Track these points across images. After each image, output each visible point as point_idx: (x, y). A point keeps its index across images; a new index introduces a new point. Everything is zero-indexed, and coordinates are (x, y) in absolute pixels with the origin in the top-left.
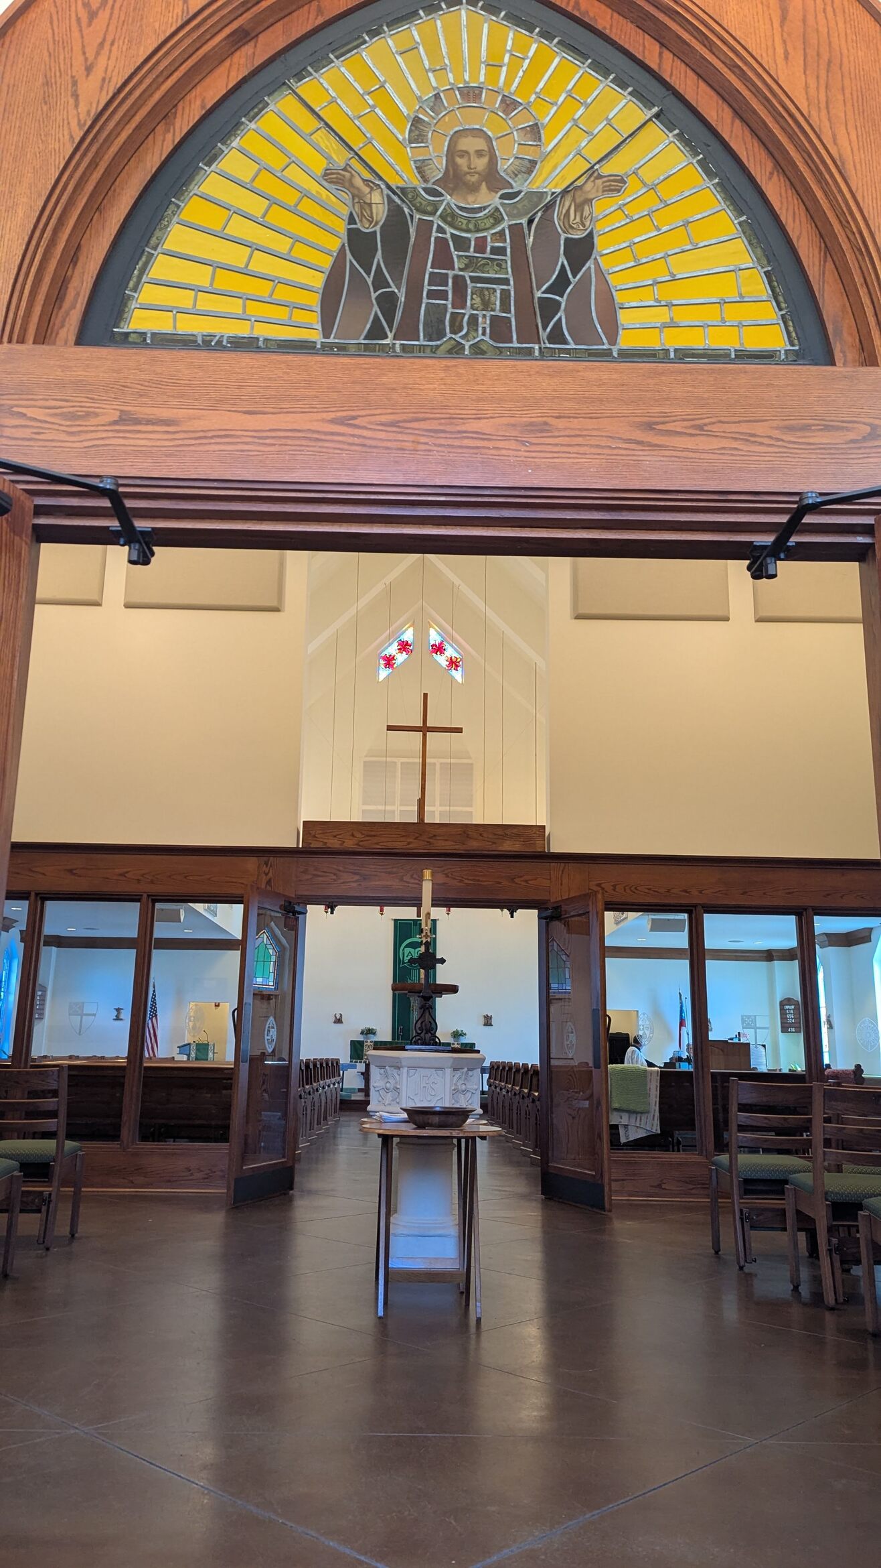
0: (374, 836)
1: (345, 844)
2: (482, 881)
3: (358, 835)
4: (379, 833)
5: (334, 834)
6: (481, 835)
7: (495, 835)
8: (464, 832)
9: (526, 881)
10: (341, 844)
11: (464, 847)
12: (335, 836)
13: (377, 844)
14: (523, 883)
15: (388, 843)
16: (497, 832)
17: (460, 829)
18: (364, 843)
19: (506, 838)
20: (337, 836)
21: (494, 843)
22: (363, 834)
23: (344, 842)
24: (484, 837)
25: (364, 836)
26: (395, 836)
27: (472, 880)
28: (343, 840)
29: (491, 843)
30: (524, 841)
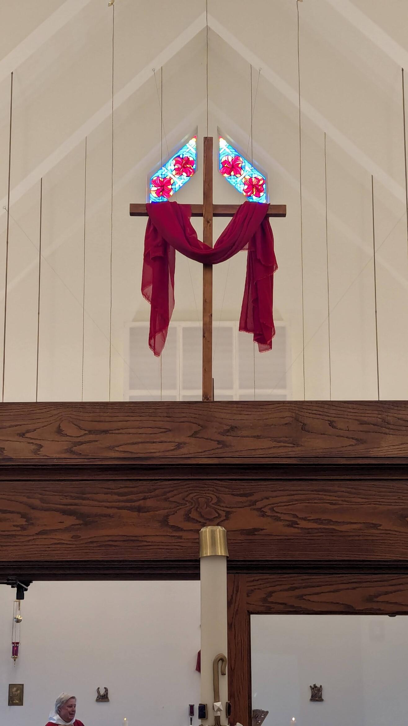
0: (106, 432)
1: (43, 451)
3: (71, 430)
6: (331, 424)
7: (362, 423)
8: (297, 420)
10: (36, 452)
11: (297, 451)
12: (22, 435)
13: (111, 448)
15: (135, 447)
16: (366, 419)
17: (288, 414)
18: (83, 447)
19: (387, 431)
20: (27, 435)
21: (360, 441)
22: (80, 428)
23: (41, 446)
24: (341, 429)
25: (83, 432)
26: (150, 431)
27: (316, 521)
28: (38, 442)
29: (353, 442)
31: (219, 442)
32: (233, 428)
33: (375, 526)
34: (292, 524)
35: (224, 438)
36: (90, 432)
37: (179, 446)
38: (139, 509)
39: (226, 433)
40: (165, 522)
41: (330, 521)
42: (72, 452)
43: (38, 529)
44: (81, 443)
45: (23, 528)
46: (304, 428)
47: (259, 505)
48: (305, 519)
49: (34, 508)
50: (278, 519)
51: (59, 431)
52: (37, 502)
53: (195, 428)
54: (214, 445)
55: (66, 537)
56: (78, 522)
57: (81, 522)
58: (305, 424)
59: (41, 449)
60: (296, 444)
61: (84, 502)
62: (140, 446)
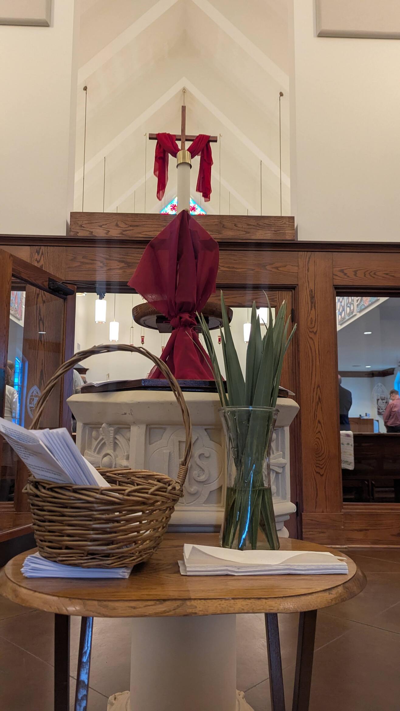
0: (137, 226)
1: (110, 233)
2: (236, 268)
3: (122, 225)
4: (140, 223)
5: (101, 224)
6: (235, 225)
7: (248, 225)
8: (220, 223)
9: (277, 268)
10: (107, 234)
11: (220, 236)
12: (101, 226)
13: (140, 233)
14: (274, 270)
15: (150, 233)
16: (250, 223)
17: (216, 220)
18: (128, 232)
19: (259, 228)
20: (103, 226)
21: (248, 233)
22: (126, 224)
23: (109, 231)
24: (239, 227)
25: (128, 226)
26: (156, 226)
27: (227, 267)
28: (108, 230)
29: (245, 233)
30: (275, 231)
33: (252, 270)
36: (131, 226)
41: (234, 268)
42: (123, 234)
43: (108, 268)
44: (126, 231)
45: (101, 267)
48: (223, 266)
51: (117, 225)
52: (107, 256)
55: (120, 271)
56: (125, 265)
57: (127, 265)
58: (224, 225)
59: (109, 233)
60: (220, 233)
61: (128, 257)
62: (152, 232)
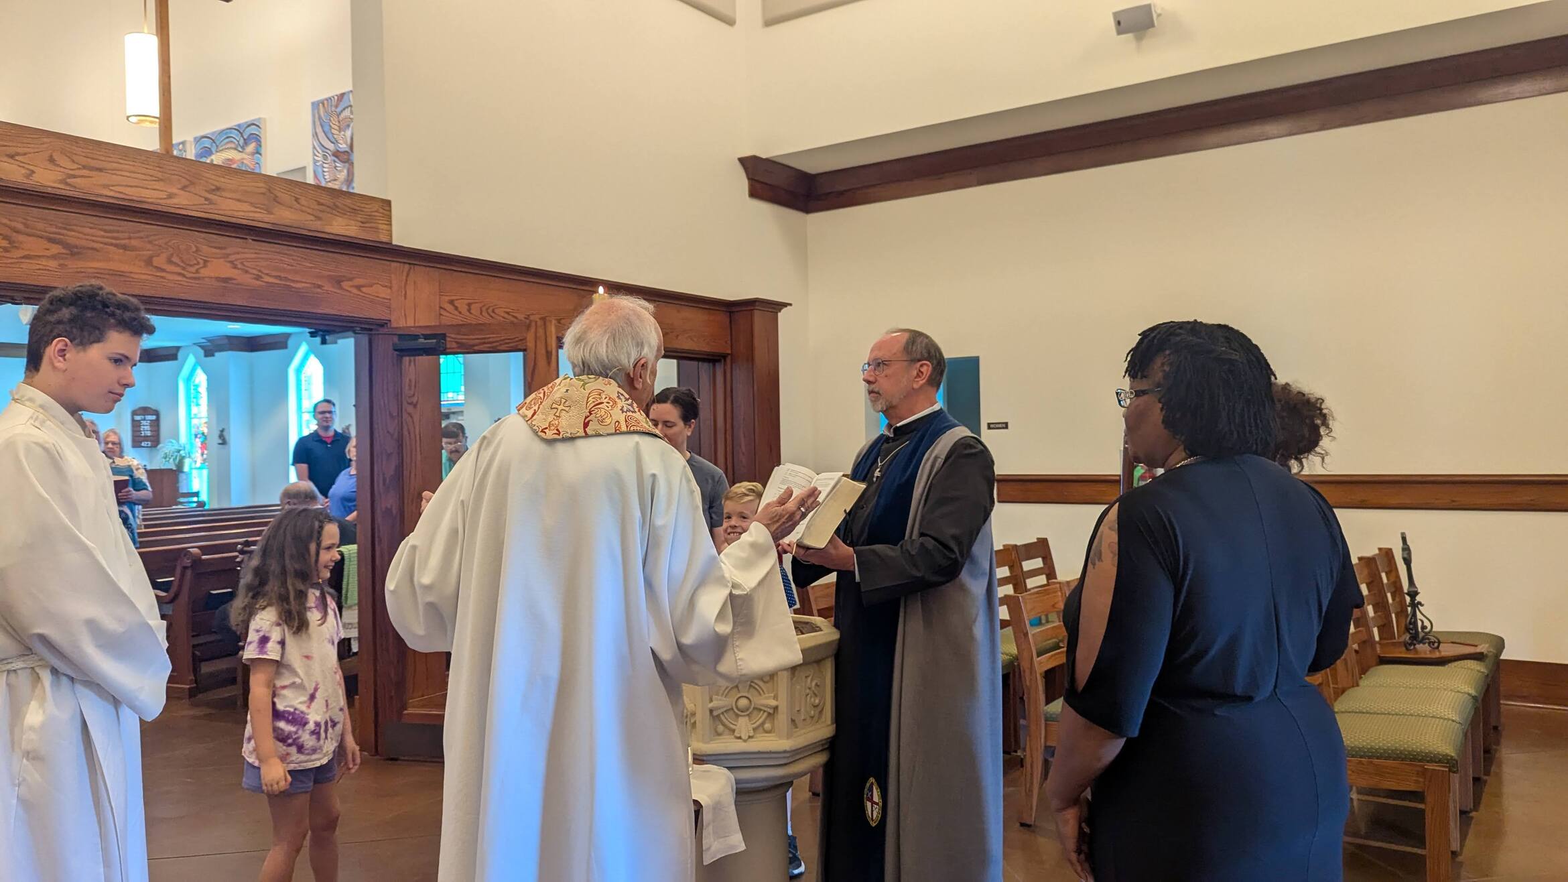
0: (100, 170)
1: (36, 178)
2: (293, 281)
3: (64, 162)
4: (109, 166)
5: (11, 150)
6: (297, 200)
7: (319, 204)
8: (271, 192)
9: (359, 287)
10: (28, 177)
11: (270, 218)
12: (12, 157)
13: (106, 186)
14: (355, 291)
15: (129, 189)
16: (322, 201)
17: (262, 185)
18: (78, 180)
19: (337, 214)
20: (17, 158)
21: (318, 218)
22: (73, 161)
23: (33, 172)
24: (303, 206)
25: (76, 166)
26: (143, 177)
27: (276, 277)
28: (31, 168)
29: (312, 218)
30: (362, 223)
31: (206, 199)
32: (218, 189)
33: (319, 287)
34: (258, 278)
35: (209, 196)
36: (84, 167)
37: (170, 196)
38: (125, 248)
39: (211, 191)
40: (149, 262)
41: (286, 279)
42: (67, 184)
43: (20, 253)
44: (74, 177)
45: (6, 250)
46: (276, 199)
47: (232, 258)
48: (267, 274)
49: (18, 232)
50: (247, 272)
51: (51, 160)
52: (20, 226)
53: (184, 181)
54: (202, 201)
55: (53, 264)
56: (64, 251)
57: (68, 252)
58: (277, 197)
59: (34, 175)
60: (270, 213)
61: (69, 233)
62: (133, 189)
